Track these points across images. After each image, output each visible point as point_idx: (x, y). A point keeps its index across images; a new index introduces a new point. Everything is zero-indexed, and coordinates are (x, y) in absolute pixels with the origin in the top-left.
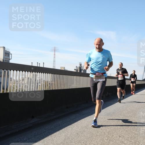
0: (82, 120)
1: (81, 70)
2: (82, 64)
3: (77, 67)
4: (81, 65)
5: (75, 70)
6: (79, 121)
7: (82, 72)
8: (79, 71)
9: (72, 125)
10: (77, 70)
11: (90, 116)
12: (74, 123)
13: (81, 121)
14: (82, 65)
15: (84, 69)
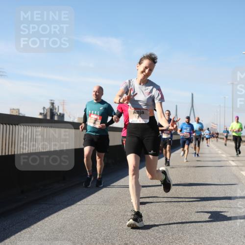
0: (52, 216)
1: (52, 114)
2: (55, 102)
3: (44, 108)
4: (53, 104)
5: (41, 114)
6: (47, 219)
7: (56, 118)
8: (48, 118)
9: (32, 227)
10: (45, 115)
11: (69, 208)
12: (35, 223)
13: (50, 217)
14: (56, 105)
15: (60, 114)
